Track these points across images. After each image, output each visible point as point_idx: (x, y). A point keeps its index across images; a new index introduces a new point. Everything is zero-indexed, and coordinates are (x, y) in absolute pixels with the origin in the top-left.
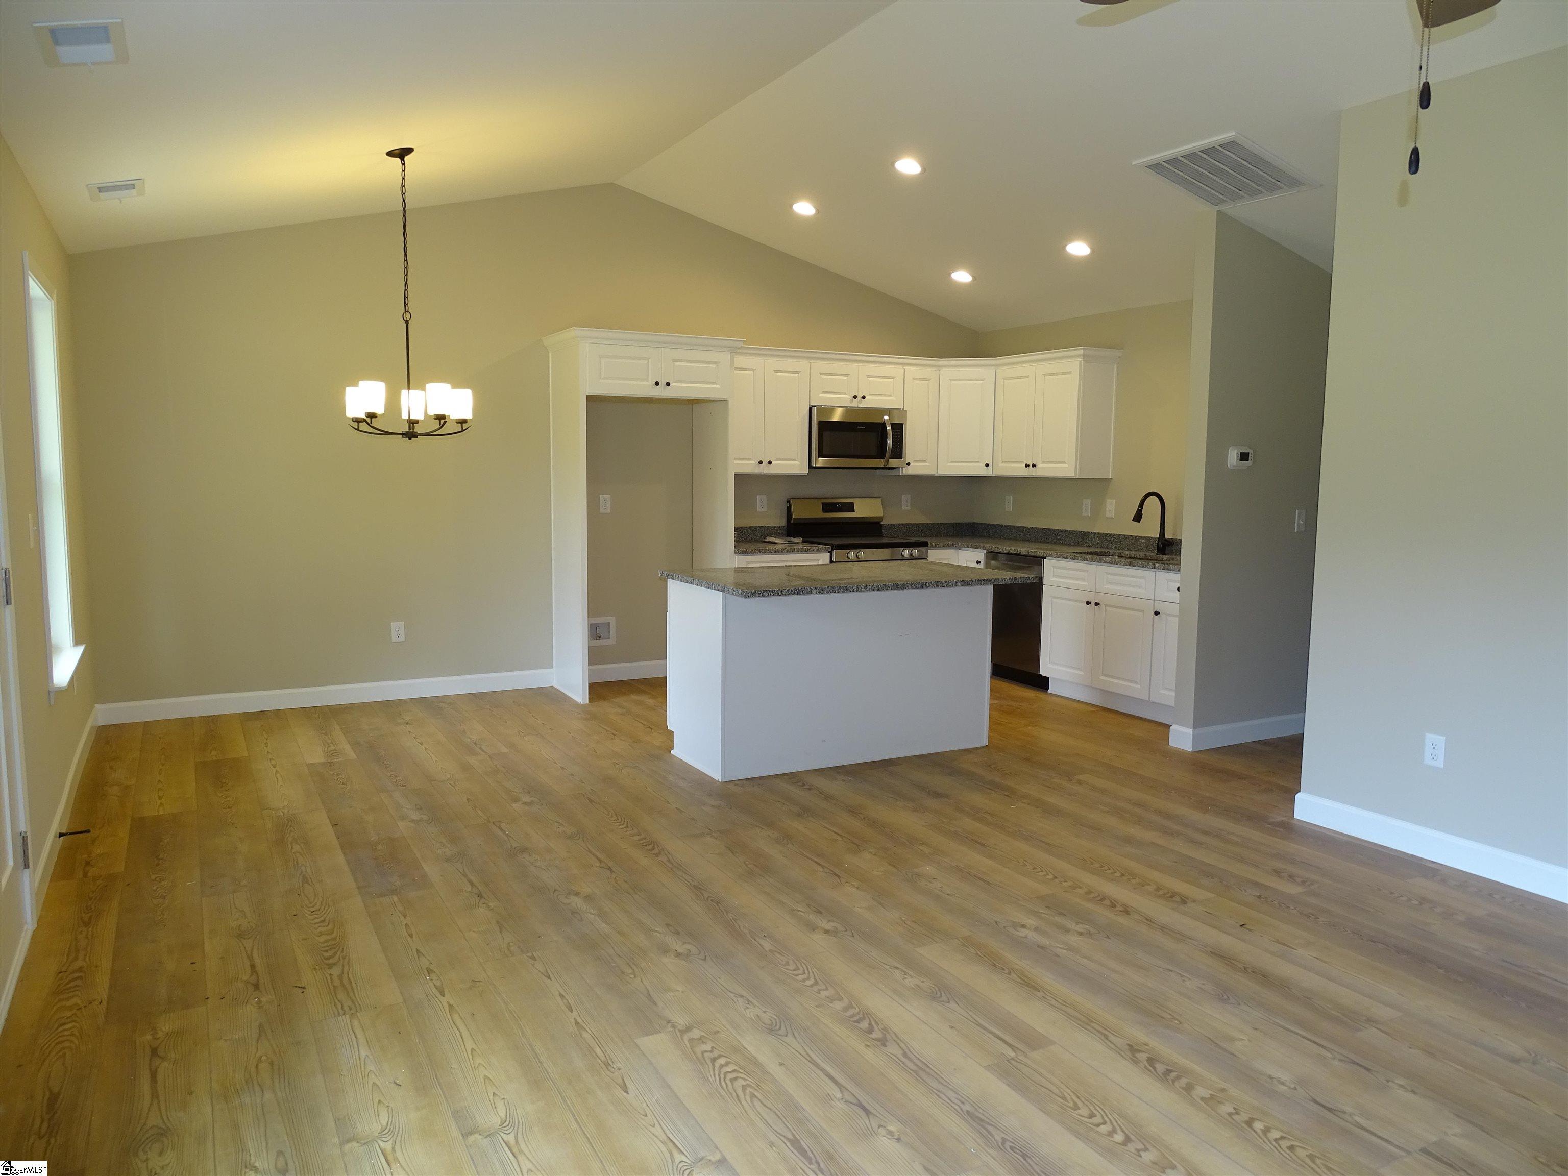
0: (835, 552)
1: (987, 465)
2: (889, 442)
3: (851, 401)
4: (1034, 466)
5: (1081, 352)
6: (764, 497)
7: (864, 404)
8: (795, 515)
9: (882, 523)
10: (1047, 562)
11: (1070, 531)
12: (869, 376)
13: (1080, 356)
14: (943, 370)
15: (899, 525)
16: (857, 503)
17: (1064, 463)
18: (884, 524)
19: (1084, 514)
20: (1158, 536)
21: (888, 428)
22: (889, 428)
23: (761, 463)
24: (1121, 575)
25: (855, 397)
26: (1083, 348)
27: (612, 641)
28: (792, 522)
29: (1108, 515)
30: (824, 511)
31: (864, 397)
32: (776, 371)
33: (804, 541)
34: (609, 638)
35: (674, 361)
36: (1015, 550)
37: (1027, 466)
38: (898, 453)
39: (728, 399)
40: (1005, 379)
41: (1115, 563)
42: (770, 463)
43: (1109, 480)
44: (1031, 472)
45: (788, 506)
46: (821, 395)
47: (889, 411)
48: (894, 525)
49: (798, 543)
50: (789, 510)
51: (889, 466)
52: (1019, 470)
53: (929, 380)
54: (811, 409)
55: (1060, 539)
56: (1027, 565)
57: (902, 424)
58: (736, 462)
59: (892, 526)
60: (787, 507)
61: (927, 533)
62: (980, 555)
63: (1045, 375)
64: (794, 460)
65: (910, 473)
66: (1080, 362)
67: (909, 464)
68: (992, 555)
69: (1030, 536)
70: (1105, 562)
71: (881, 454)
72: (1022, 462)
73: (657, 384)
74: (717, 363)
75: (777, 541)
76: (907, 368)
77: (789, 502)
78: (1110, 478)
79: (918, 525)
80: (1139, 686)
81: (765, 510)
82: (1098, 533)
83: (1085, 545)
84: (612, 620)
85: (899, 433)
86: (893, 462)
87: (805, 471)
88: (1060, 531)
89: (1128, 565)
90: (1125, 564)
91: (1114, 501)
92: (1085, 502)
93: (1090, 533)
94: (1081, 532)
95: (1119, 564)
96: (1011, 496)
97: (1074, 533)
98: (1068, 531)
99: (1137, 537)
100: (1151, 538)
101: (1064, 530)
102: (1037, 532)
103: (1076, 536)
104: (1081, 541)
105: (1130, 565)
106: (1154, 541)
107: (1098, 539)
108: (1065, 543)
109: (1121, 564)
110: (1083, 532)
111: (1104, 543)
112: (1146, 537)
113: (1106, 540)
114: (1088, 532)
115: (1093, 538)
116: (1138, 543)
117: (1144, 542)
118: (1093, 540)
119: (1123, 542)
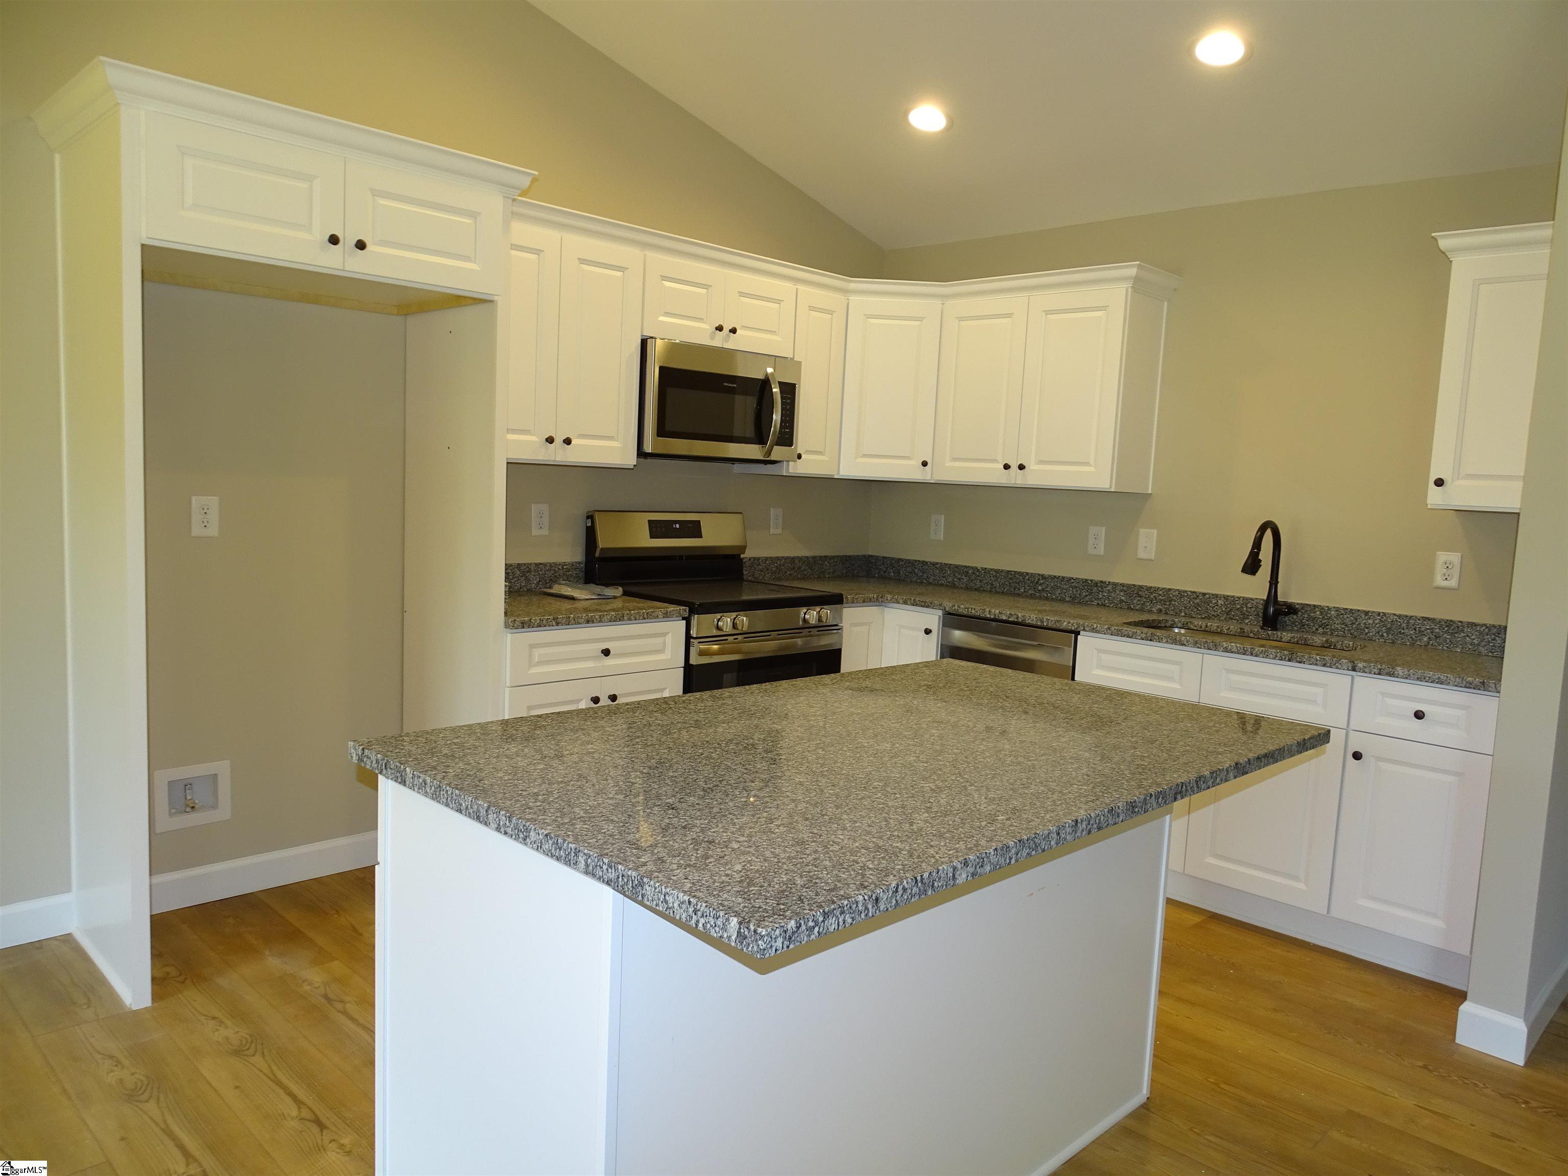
0: (695, 619)
1: (925, 464)
2: (777, 417)
3: (712, 337)
4: (1021, 467)
5: (1133, 272)
6: (545, 508)
7: (732, 343)
8: (603, 542)
9: (742, 556)
10: (1085, 641)
11: (1063, 578)
12: (742, 294)
13: (1125, 279)
14: (854, 298)
15: (766, 559)
16: (707, 523)
17: (1087, 464)
18: (744, 558)
19: (1091, 551)
20: (1265, 598)
21: (774, 390)
22: (776, 390)
23: (550, 440)
24: (1252, 675)
25: (720, 328)
26: (1139, 264)
27: (223, 812)
28: (597, 554)
29: (1141, 554)
30: (653, 536)
31: (734, 331)
32: (583, 261)
33: (625, 593)
34: (215, 806)
35: (375, 193)
36: (1010, 614)
37: (1007, 467)
38: (787, 437)
39: (496, 298)
40: (961, 319)
41: (1252, 654)
42: (568, 441)
43: (1146, 497)
44: (1015, 478)
45: (589, 524)
46: (661, 318)
47: (775, 359)
48: (758, 559)
49: (615, 597)
50: (591, 535)
51: (773, 457)
52: (991, 474)
53: (831, 313)
54: (644, 343)
55: (1043, 589)
56: (1037, 643)
57: (795, 385)
58: (510, 437)
59: (756, 560)
60: (587, 527)
61: (805, 572)
62: (932, 618)
63: (1048, 312)
64: (610, 438)
65: (798, 472)
66: (1127, 291)
67: (799, 457)
68: (952, 620)
69: (981, 581)
70: (1226, 650)
71: (760, 438)
72: (995, 461)
73: (334, 240)
74: (474, 215)
75: (576, 593)
76: (801, 288)
77: (590, 517)
78: (1150, 492)
79: (792, 560)
80: (1302, 886)
81: (545, 532)
82: (1123, 585)
83: (1095, 602)
84: (222, 768)
85: (788, 401)
86: (778, 452)
87: (630, 459)
88: (1043, 577)
89: (1285, 659)
90: (1276, 656)
91: (1155, 532)
92: (1093, 530)
93: (1105, 582)
94: (1087, 580)
95: (1261, 655)
96: (943, 516)
97: (1072, 581)
98: (1059, 577)
99: (1207, 596)
100: (1239, 598)
101: (1050, 576)
102: (995, 576)
103: (1076, 587)
104: (1086, 596)
105: (1289, 660)
106: (1249, 605)
107: (1122, 594)
108: (1054, 597)
109: (1267, 657)
110: (1091, 581)
111: (1135, 601)
112: (1228, 596)
113: (1141, 596)
114: (1101, 582)
115: (1111, 592)
116: (1208, 605)
117: (1221, 604)
118: (1113, 595)
119: (1176, 603)
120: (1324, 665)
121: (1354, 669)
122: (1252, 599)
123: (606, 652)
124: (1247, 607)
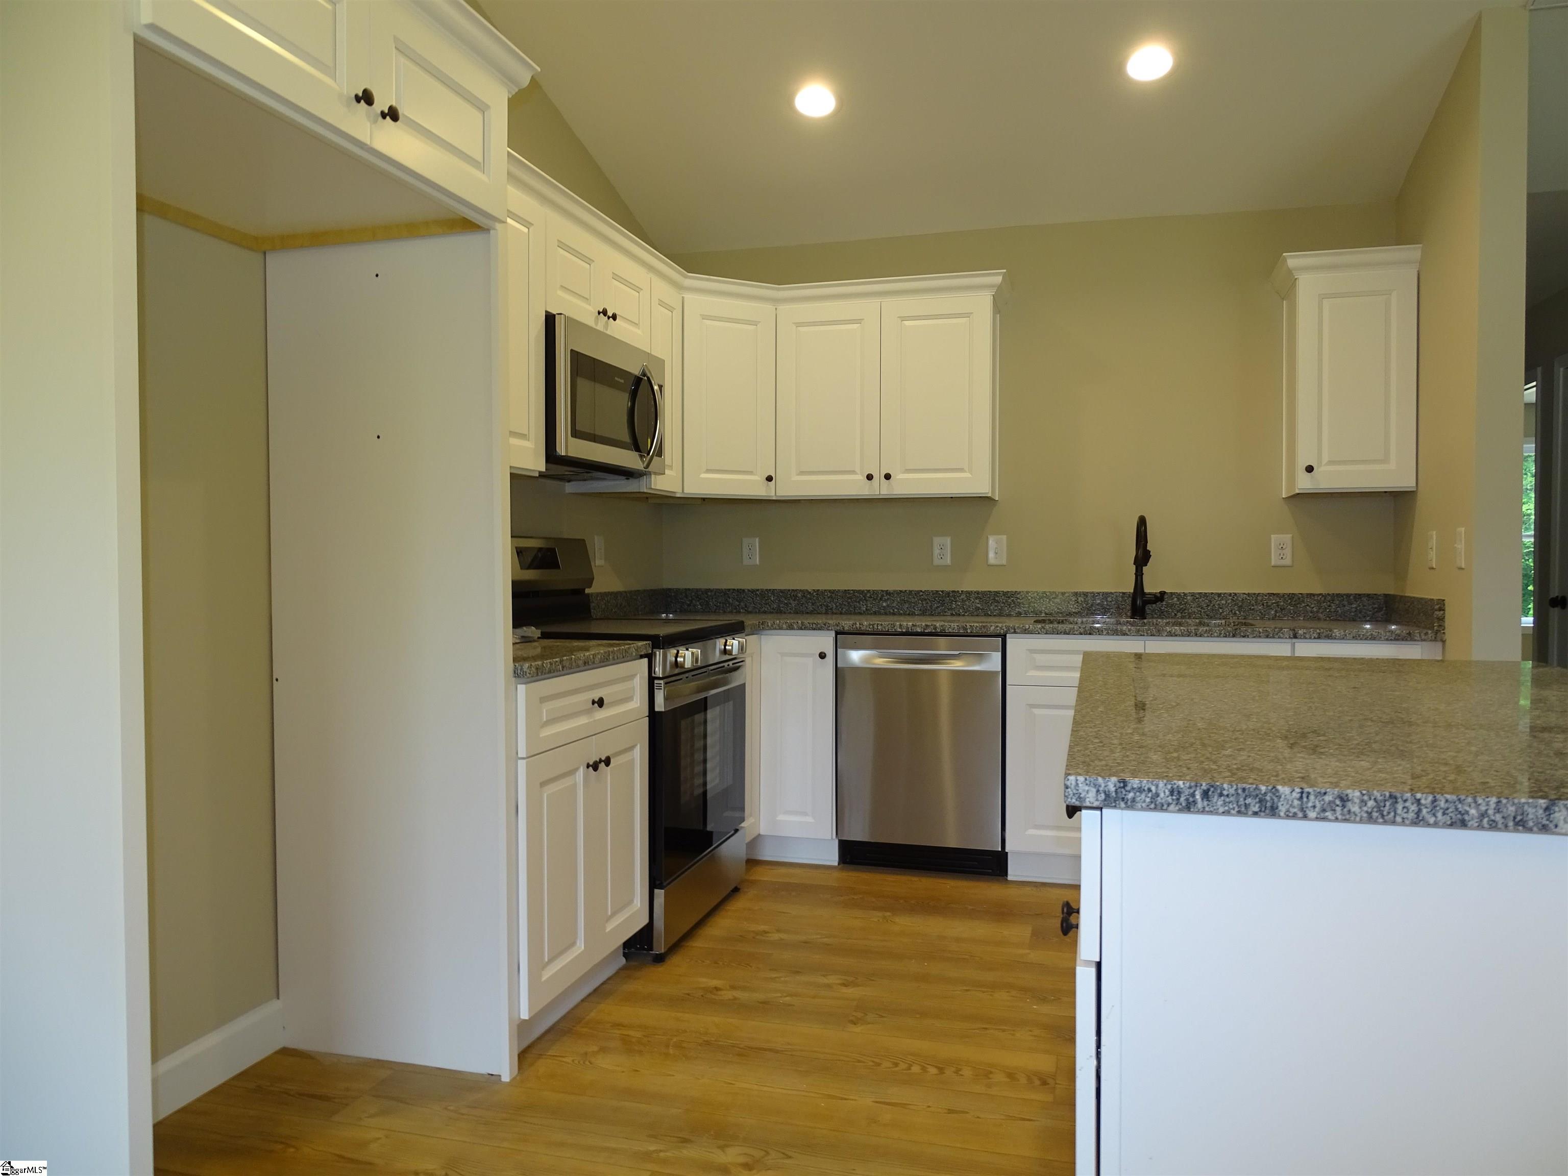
0: (659, 654)
1: (770, 478)
2: (659, 421)
3: (595, 319)
4: (888, 477)
5: (998, 279)
7: (611, 331)
9: (587, 591)
11: (911, 591)
12: (614, 276)
13: (987, 287)
17: (961, 470)
18: (592, 594)
19: (937, 561)
20: (1129, 591)
25: (605, 312)
26: (1004, 272)
29: (992, 561)
31: (615, 317)
36: (926, 625)
37: (870, 477)
39: (497, 226)
40: (797, 325)
41: (1196, 635)
43: (993, 503)
46: (559, 293)
52: (849, 486)
53: (672, 310)
54: (548, 320)
55: (888, 606)
56: (958, 652)
57: (661, 387)
63: (906, 319)
66: (990, 299)
69: (813, 604)
70: (1170, 634)
72: (857, 472)
73: (367, 100)
76: (652, 277)
78: (997, 499)
82: (978, 593)
83: (949, 612)
87: (539, 464)
88: (888, 593)
89: (1229, 634)
90: (1221, 634)
91: (1004, 537)
92: (937, 541)
93: (958, 591)
94: (937, 591)
95: (1206, 635)
96: (757, 540)
97: (921, 593)
98: (906, 591)
99: (1067, 595)
100: (1098, 593)
101: (895, 591)
102: (831, 597)
103: (925, 600)
104: (938, 607)
105: (1234, 636)
106: (1109, 599)
107: (977, 601)
108: (901, 612)
109: (1211, 636)
110: (942, 591)
111: (992, 608)
112: (1087, 593)
113: (998, 602)
114: (953, 592)
115: (965, 601)
116: (1069, 603)
117: (1081, 601)
118: (967, 603)
119: (1035, 605)
120: (1267, 637)
121: (1295, 637)
122: (1111, 593)
123: (600, 703)
124: (1107, 601)
